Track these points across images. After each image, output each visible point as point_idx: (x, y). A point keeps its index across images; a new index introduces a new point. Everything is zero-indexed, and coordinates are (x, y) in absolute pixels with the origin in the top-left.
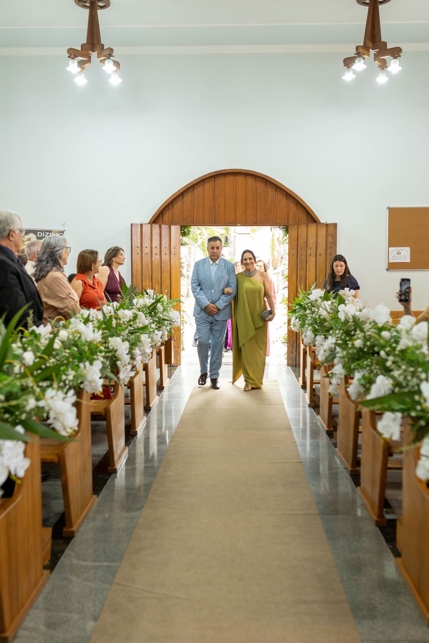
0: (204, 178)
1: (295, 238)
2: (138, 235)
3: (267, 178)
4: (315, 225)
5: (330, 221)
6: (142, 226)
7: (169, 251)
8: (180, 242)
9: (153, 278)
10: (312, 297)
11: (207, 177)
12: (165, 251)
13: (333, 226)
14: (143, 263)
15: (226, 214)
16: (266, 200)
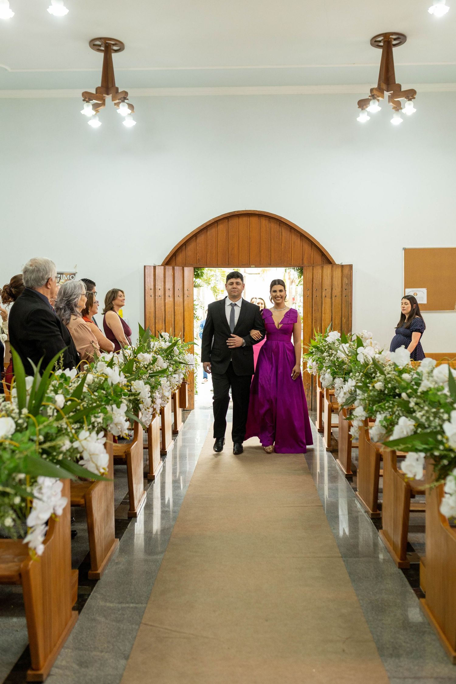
0: (217, 219)
1: (310, 279)
2: (151, 277)
3: (281, 219)
4: (330, 266)
5: (345, 262)
6: (155, 268)
7: (182, 293)
8: (193, 284)
9: (166, 320)
10: (330, 339)
11: (220, 218)
12: (178, 293)
13: (348, 267)
14: (157, 306)
15: (240, 256)
16: (280, 241)
